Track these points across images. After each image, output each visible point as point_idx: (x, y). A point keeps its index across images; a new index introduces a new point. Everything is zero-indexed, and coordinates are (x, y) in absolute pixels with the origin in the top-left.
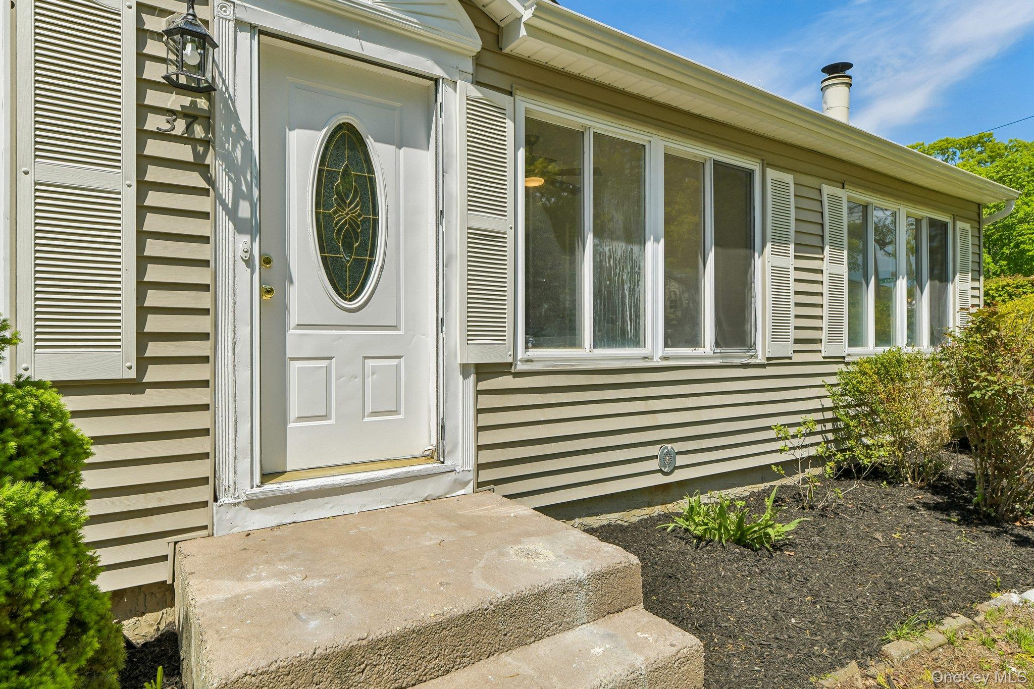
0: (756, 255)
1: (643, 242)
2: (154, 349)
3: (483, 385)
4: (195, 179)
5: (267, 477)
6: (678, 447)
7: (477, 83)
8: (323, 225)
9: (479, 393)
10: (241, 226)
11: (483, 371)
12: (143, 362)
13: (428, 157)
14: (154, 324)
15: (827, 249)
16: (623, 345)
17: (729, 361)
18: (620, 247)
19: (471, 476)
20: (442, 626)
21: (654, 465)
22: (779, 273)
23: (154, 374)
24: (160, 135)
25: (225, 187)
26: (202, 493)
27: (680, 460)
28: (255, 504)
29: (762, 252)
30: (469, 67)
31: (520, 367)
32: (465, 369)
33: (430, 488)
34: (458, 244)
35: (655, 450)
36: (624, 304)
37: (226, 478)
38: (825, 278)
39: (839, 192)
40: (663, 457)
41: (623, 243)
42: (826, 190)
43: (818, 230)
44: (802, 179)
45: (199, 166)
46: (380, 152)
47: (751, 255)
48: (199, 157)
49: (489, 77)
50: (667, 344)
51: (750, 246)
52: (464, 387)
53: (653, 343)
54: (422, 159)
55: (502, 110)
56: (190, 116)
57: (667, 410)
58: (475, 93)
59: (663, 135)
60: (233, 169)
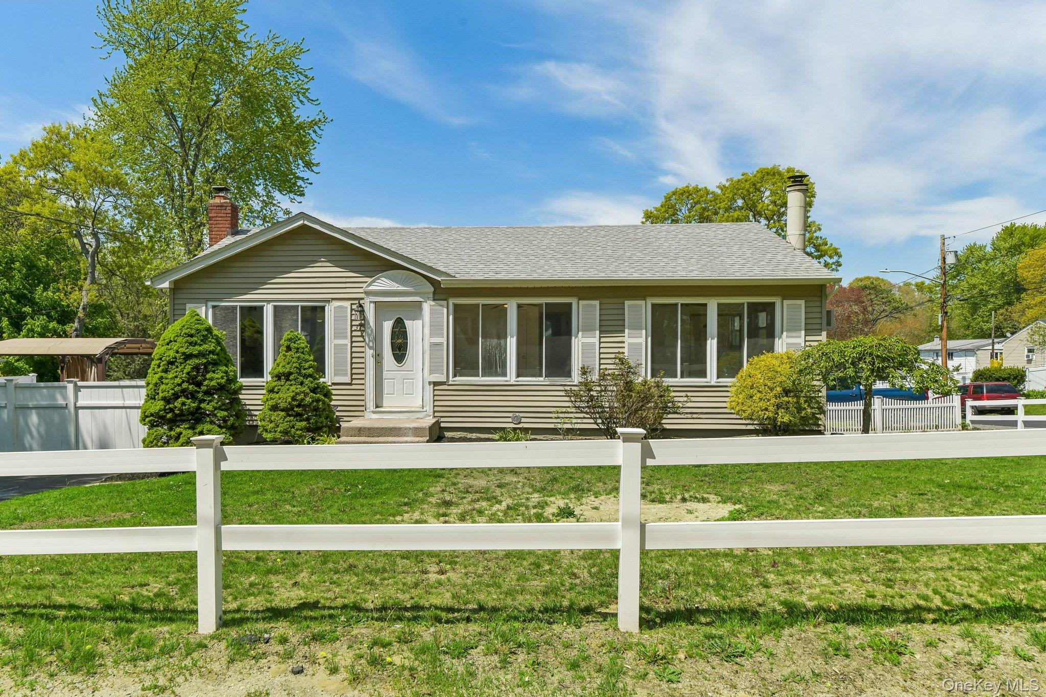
0: (573, 338)
1: (506, 338)
2: (354, 376)
3: (436, 388)
4: (361, 339)
5: (377, 407)
6: (521, 415)
7: (434, 300)
8: (392, 344)
9: (434, 390)
10: (370, 348)
11: (435, 384)
12: (352, 379)
13: (421, 321)
14: (354, 371)
16: (496, 376)
17: (553, 383)
18: (494, 341)
19: (432, 414)
21: (510, 420)
22: (587, 347)
23: (354, 382)
24: (355, 331)
25: (367, 340)
26: (363, 409)
27: (523, 420)
28: (374, 412)
29: (576, 337)
30: (431, 295)
31: (450, 383)
32: (430, 383)
33: (419, 415)
34: (427, 347)
35: (510, 415)
36: (496, 362)
37: (368, 406)
38: (626, 345)
39: (642, 303)
40: (513, 418)
41: (496, 340)
42: (627, 303)
43: (620, 323)
44: (605, 301)
45: (362, 336)
46: (408, 323)
47: (571, 339)
48: (362, 334)
49: (437, 297)
50: (518, 376)
51: (569, 333)
52: (429, 389)
53: (511, 375)
54: (419, 323)
55: (442, 306)
56: (361, 325)
57: (515, 401)
58: (433, 303)
59: (515, 298)
60: (369, 335)
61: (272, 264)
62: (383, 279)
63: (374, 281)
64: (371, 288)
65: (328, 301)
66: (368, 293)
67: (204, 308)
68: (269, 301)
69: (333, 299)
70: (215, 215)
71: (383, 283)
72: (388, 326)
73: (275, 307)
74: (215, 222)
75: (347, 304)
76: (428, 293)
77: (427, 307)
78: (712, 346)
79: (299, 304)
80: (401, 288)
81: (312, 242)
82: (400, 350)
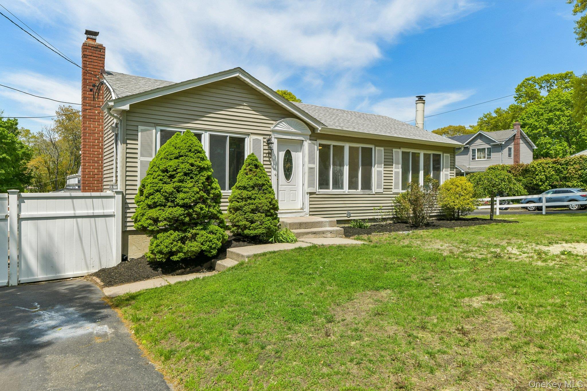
1: (343, 166)
3: (311, 196)
4: (269, 163)
6: (351, 212)
7: (310, 140)
8: (284, 167)
9: (310, 198)
10: (274, 169)
11: (311, 194)
15: (394, 165)
16: (339, 189)
17: (365, 193)
19: (308, 213)
20: (310, 223)
21: (345, 215)
22: (379, 173)
24: (265, 157)
25: (272, 163)
27: (352, 215)
29: (374, 167)
30: (309, 137)
31: (317, 193)
32: (307, 193)
34: (306, 170)
35: (346, 212)
38: (393, 172)
39: (398, 150)
40: (348, 214)
41: (339, 167)
42: (394, 150)
43: (391, 160)
44: (386, 148)
45: (270, 161)
46: (293, 154)
47: (371, 168)
48: (269, 159)
49: (312, 138)
50: (349, 189)
51: (371, 165)
52: (307, 197)
53: (346, 189)
54: (300, 154)
55: (314, 144)
56: (269, 153)
57: (349, 204)
58: (310, 142)
59: (349, 143)
60: (274, 160)
61: (210, 102)
62: (283, 123)
63: (278, 124)
64: (276, 128)
65: (248, 134)
66: (274, 131)
67: (154, 131)
68: (206, 130)
69: (252, 133)
70: (91, 54)
71: (283, 126)
72: (282, 154)
73: (211, 136)
74: (90, 60)
75: (261, 138)
76: (307, 135)
77: (306, 144)
78: (421, 173)
79: (228, 135)
80: (294, 130)
81: (238, 90)
82: (288, 172)
